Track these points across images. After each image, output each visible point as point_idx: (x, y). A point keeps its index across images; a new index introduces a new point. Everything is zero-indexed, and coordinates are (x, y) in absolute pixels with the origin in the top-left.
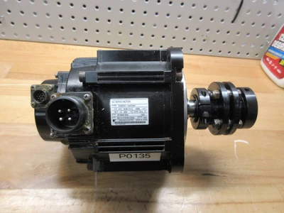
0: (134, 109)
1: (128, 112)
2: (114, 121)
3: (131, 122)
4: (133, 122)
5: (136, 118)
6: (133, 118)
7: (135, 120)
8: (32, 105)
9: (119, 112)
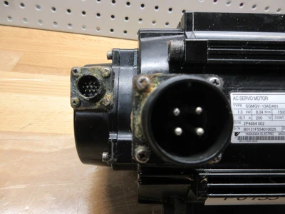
0: (275, 112)
1: (265, 118)
2: (236, 134)
3: (269, 138)
4: (273, 138)
5: (279, 129)
6: (272, 130)
7: (276, 134)
8: (73, 103)
9: (247, 118)
